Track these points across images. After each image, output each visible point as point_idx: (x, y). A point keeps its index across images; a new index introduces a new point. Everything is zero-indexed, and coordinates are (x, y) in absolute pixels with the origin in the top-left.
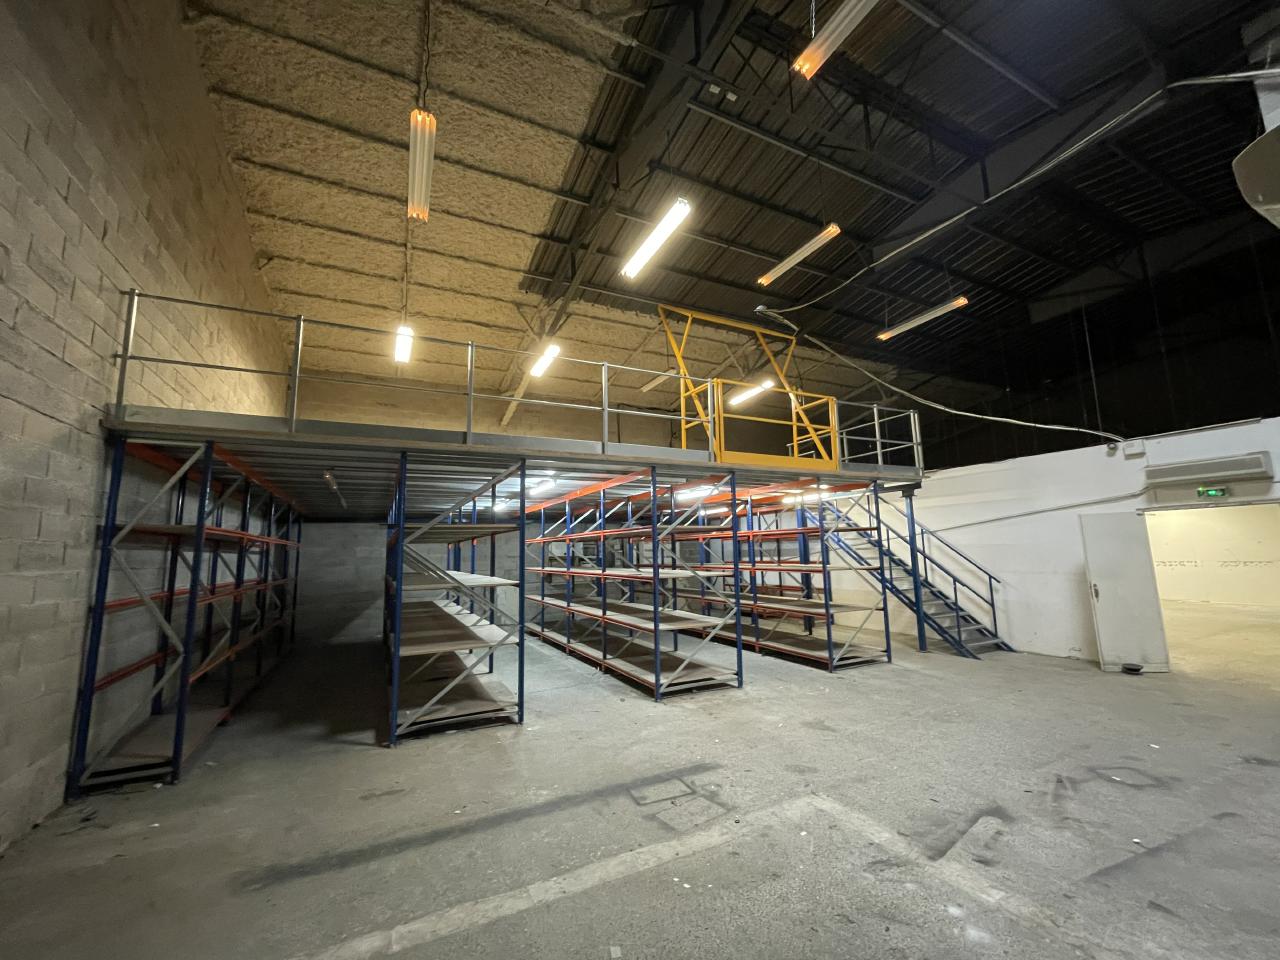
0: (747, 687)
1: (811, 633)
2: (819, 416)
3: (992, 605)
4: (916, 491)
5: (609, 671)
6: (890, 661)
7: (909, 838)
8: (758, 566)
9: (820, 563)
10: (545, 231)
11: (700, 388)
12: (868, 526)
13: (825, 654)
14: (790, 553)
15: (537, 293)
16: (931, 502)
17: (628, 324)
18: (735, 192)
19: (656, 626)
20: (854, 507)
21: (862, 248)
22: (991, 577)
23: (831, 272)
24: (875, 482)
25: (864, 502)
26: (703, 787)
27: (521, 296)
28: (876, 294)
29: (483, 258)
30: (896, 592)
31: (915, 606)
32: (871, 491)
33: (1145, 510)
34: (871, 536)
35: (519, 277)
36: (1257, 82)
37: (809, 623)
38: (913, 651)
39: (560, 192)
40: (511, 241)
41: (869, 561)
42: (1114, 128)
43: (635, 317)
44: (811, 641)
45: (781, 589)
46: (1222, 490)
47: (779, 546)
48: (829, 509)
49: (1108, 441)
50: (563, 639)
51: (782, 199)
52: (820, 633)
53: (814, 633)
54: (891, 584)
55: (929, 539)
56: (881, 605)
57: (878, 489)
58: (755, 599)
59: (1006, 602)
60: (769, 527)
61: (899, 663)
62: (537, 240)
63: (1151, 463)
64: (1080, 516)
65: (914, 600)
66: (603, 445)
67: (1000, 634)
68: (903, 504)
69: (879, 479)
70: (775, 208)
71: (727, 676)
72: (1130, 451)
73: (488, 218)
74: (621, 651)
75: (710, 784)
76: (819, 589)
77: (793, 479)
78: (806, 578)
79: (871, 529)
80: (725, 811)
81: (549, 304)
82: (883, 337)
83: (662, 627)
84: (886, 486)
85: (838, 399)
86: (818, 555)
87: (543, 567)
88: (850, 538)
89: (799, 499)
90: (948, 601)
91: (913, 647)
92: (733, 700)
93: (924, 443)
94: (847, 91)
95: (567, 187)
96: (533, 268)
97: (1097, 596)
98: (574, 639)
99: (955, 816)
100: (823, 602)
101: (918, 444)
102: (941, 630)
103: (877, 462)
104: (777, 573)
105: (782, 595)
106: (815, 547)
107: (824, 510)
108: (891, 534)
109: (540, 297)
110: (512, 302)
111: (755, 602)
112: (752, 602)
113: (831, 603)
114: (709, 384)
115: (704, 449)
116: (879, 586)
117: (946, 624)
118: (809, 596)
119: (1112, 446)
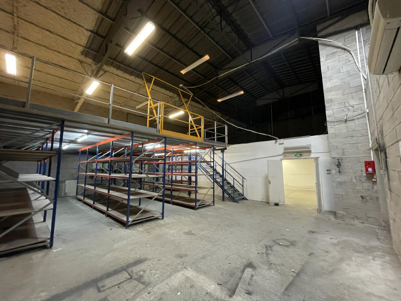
0: (165, 219)
1: (190, 196)
2: (198, 122)
3: (243, 186)
4: (225, 151)
5: (109, 216)
6: (214, 205)
7: (222, 286)
8: (173, 173)
9: (195, 173)
10: (93, 30)
11: (155, 105)
12: (210, 161)
13: (194, 204)
14: (185, 169)
15: (90, 58)
16: (228, 155)
17: (132, 81)
18: (174, 36)
19: (129, 197)
20: (206, 155)
21: (215, 71)
22: (243, 178)
23: (204, 77)
24: (214, 146)
25: (209, 153)
26: (136, 274)
27: (82, 58)
28: (217, 88)
29: (61, 35)
30: (217, 182)
31: (222, 187)
32: (212, 150)
33: (282, 159)
34: (210, 165)
35: (81, 49)
36: (319, 42)
37: (190, 193)
38: (220, 201)
39: (100, 12)
40: (76, 29)
41: (209, 172)
42: (285, 47)
43: (135, 79)
44: (190, 199)
45: (181, 182)
46: (300, 155)
47: (182, 167)
48: (198, 155)
49: (275, 139)
50: (91, 202)
51: (191, 45)
52: (193, 196)
53: (191, 196)
54: (216, 180)
55: (227, 166)
56: (213, 187)
57: (214, 149)
58: (172, 185)
59: (246, 185)
60: (179, 160)
61: (217, 205)
62: (89, 33)
63: (285, 146)
64: (268, 160)
65: (222, 185)
66: (109, 120)
67: (244, 195)
68: (221, 155)
69: (215, 146)
70: (188, 47)
71: (158, 215)
72: (280, 142)
73: (63, 14)
74: (116, 207)
75: (140, 272)
76: (193, 181)
77: (188, 144)
78: (190, 178)
79: (211, 162)
80: (145, 286)
81: (96, 65)
82: (219, 101)
83: (131, 197)
84: (216, 148)
85: (204, 117)
86: (194, 170)
87: (86, 173)
88: (204, 165)
89: (189, 151)
90: (231, 185)
91: (220, 199)
92: (159, 224)
93: (228, 136)
94: (215, 9)
95: (104, 11)
96: (88, 46)
97: (270, 183)
98: (97, 202)
99: (237, 270)
100: (195, 186)
101: (227, 136)
102: (229, 194)
103: (215, 140)
104: (181, 176)
105: (182, 184)
106: (193, 168)
107: (197, 155)
108: (217, 164)
109: (92, 61)
110: (78, 60)
111: (172, 186)
112: (171, 186)
113: (197, 186)
114: (159, 103)
115: (155, 128)
116: (212, 181)
117: (230, 192)
118: (190, 184)
119: (276, 141)
